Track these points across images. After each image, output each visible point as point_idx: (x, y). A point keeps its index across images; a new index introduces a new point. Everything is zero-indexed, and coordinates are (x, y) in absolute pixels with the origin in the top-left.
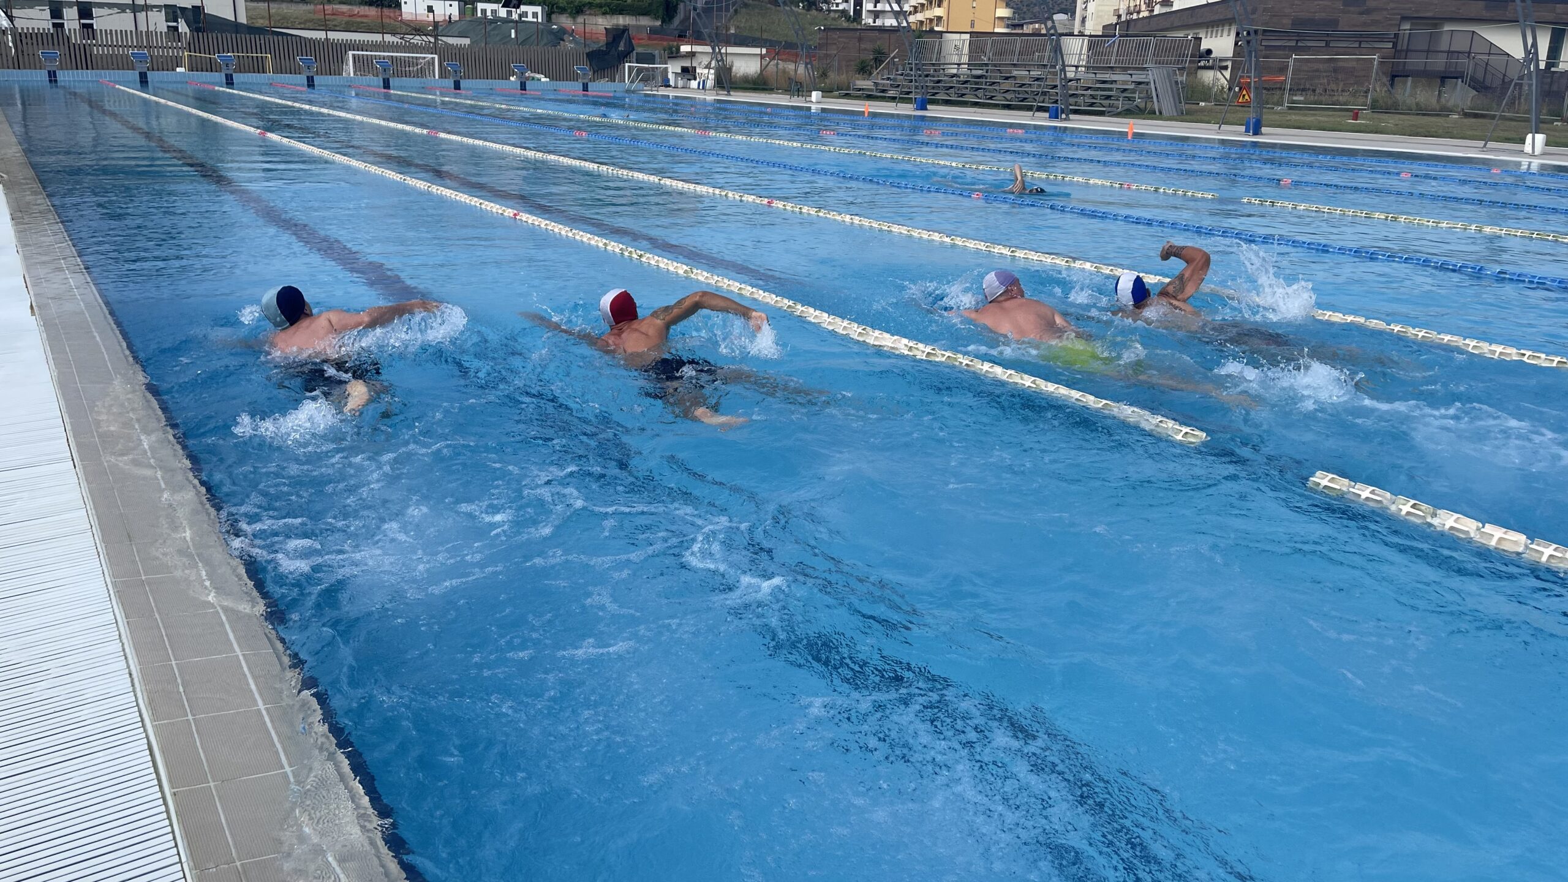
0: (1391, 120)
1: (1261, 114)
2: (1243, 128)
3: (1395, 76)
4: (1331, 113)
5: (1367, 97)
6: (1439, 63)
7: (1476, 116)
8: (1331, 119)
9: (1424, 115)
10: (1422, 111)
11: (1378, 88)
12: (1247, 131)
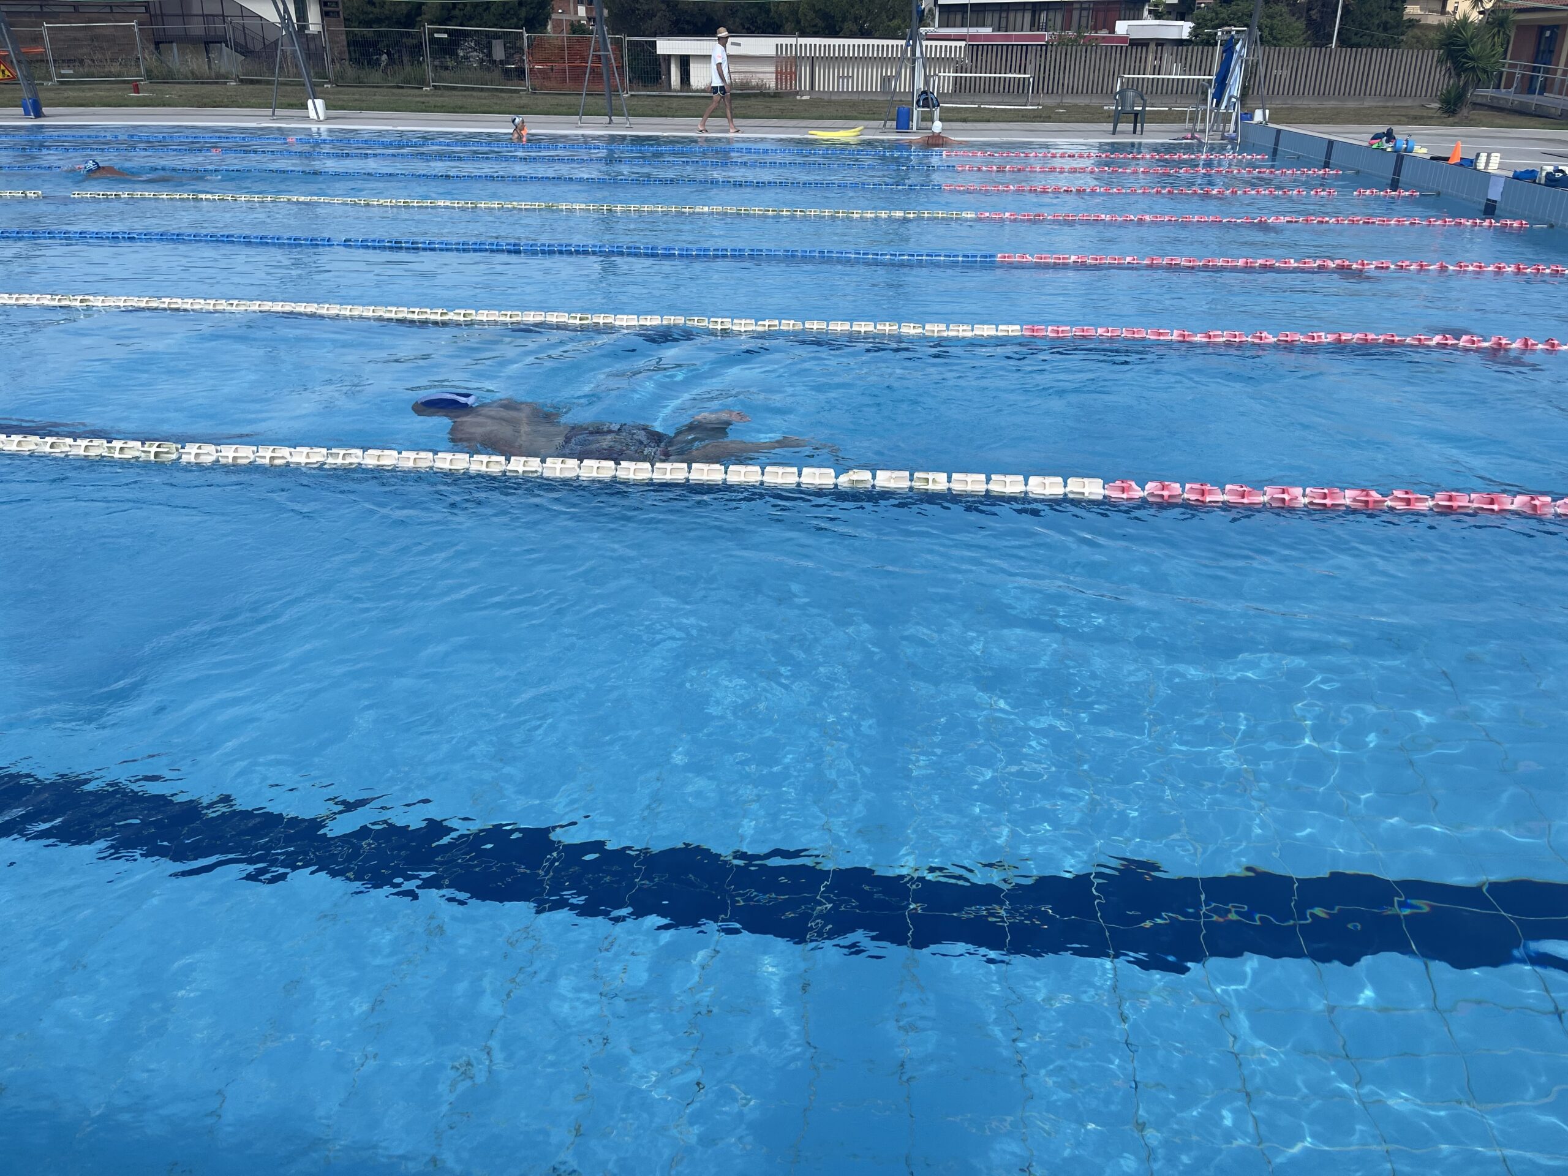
0: (172, 91)
1: (36, 94)
2: (21, 110)
3: (159, 42)
4: (108, 86)
5: (139, 66)
6: (197, 27)
7: (252, 82)
8: (112, 93)
9: (203, 83)
10: (198, 79)
11: (148, 58)
12: (27, 113)
